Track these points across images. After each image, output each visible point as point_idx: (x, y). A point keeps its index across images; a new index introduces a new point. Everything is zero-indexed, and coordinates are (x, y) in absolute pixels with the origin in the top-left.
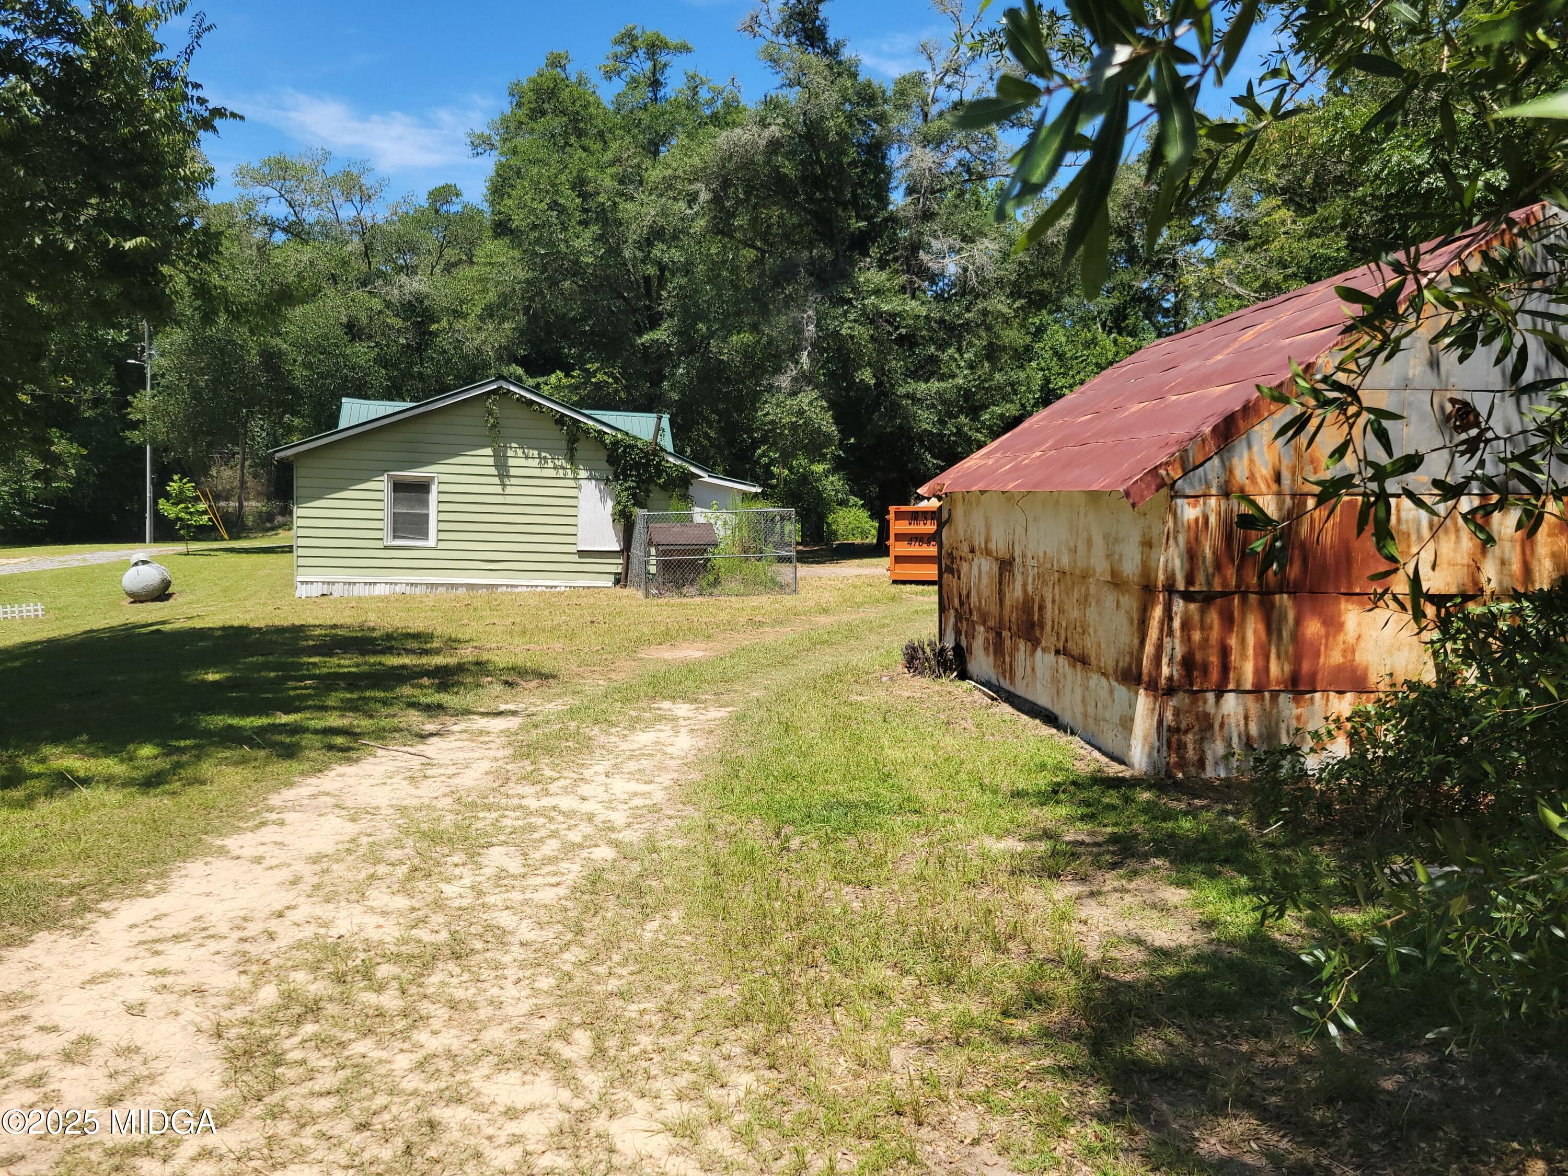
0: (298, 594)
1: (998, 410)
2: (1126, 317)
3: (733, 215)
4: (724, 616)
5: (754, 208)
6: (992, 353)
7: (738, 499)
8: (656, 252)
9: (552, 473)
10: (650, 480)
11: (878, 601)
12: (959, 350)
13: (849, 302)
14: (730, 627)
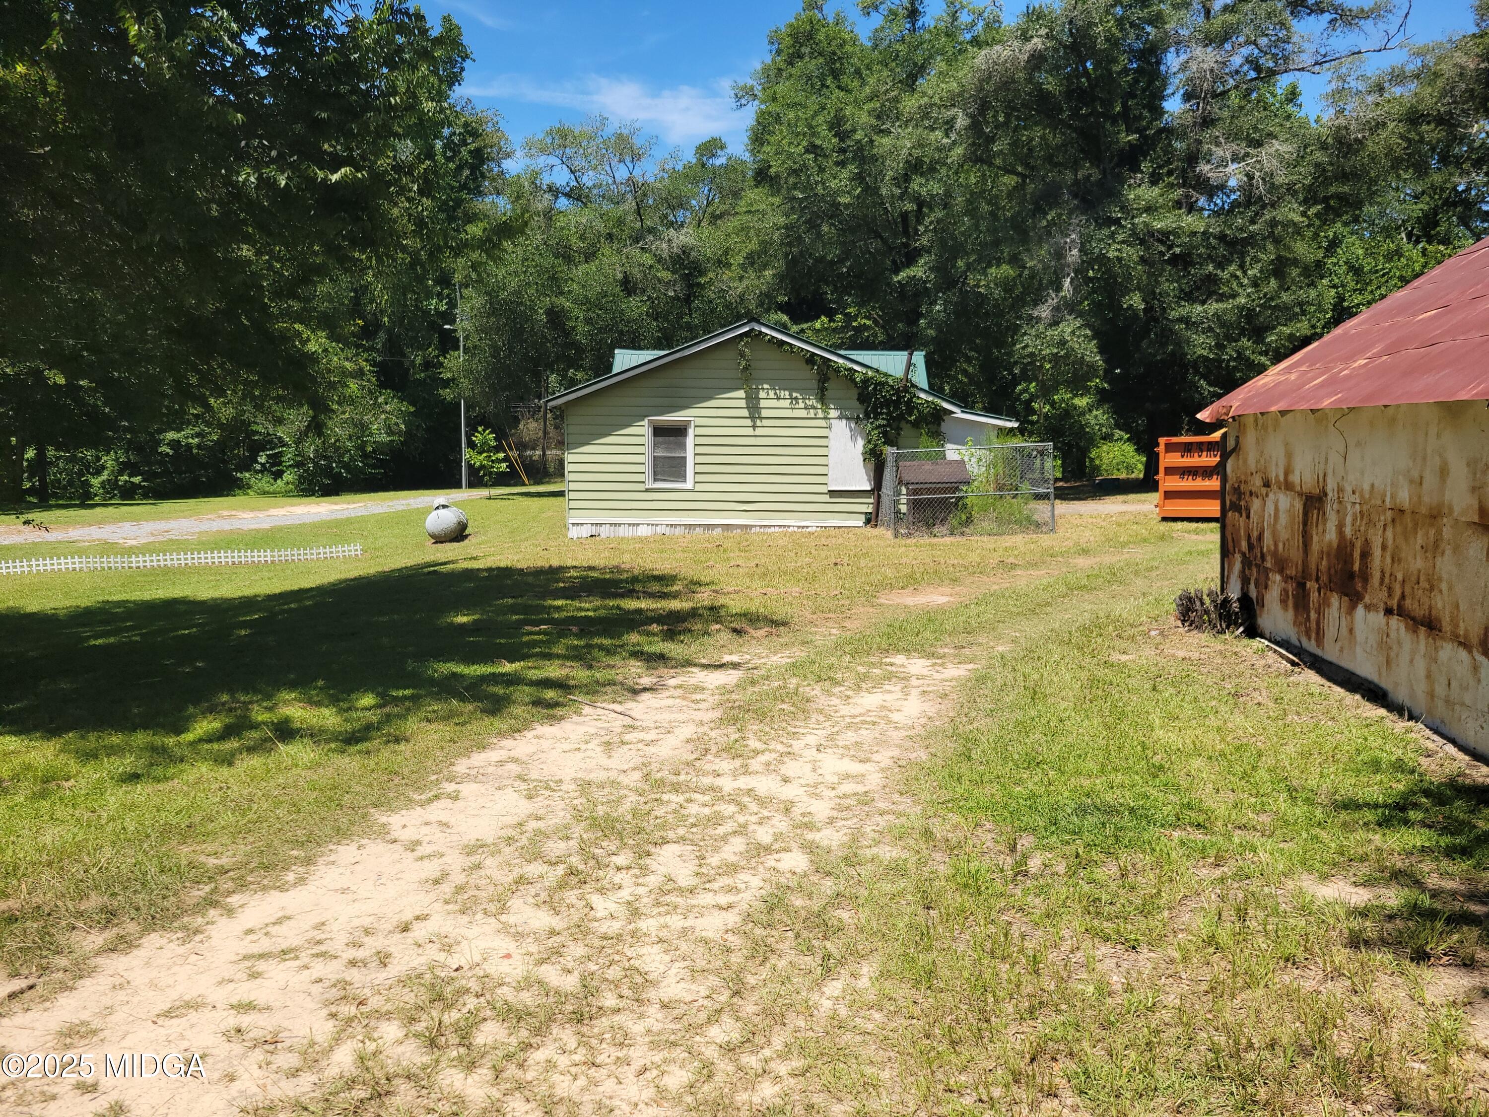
0: (570, 536)
1: (1287, 330)
2: (1436, 224)
3: (991, 140)
4: (974, 557)
5: (1015, 130)
6: (1279, 269)
7: (993, 434)
8: (914, 186)
9: (803, 413)
10: (901, 417)
11: (1145, 540)
12: (1242, 267)
13: (1117, 222)
14: (979, 569)
